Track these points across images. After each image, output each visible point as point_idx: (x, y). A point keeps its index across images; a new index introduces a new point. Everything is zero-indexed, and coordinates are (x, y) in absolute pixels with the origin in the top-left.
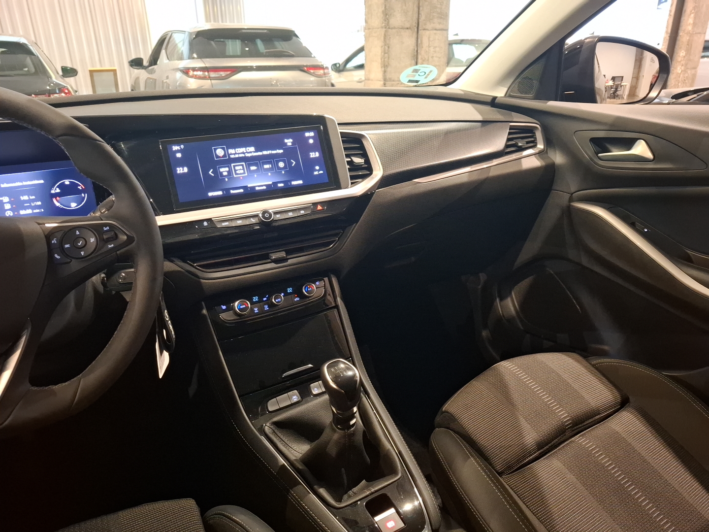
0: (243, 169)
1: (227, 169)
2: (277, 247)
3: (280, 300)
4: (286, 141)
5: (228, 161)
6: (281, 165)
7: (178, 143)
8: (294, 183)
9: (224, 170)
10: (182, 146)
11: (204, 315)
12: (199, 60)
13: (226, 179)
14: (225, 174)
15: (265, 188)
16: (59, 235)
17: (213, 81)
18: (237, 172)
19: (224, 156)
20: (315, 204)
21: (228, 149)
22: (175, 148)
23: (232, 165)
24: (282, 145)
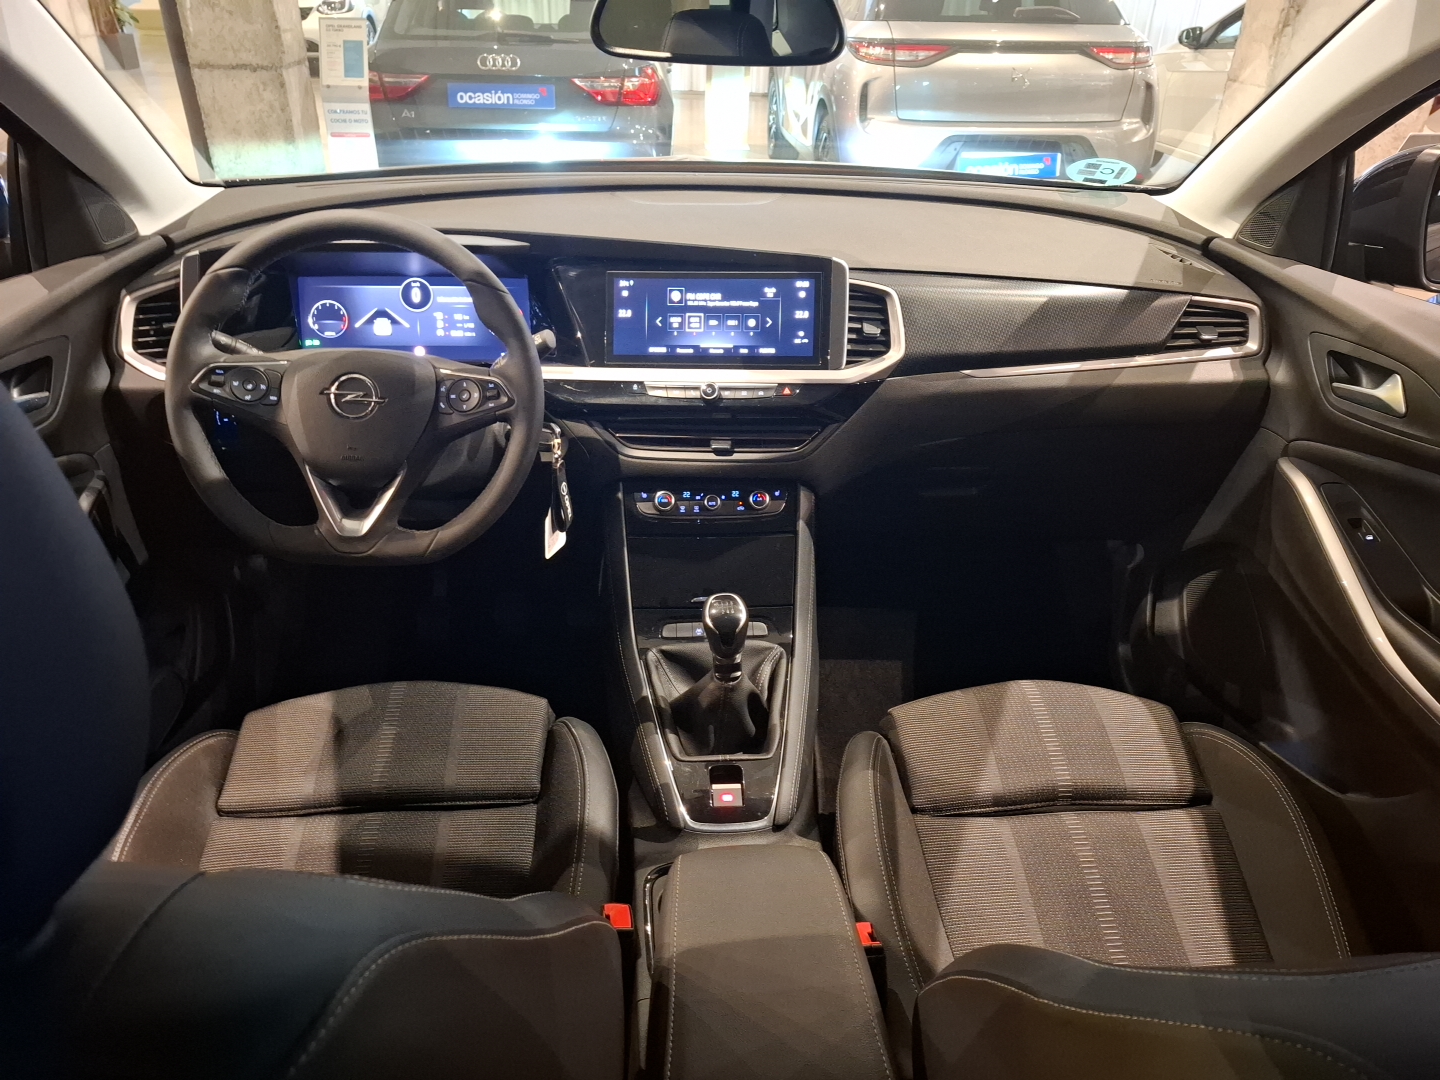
0: (700, 322)
1: (679, 319)
2: (720, 433)
3: (714, 503)
4: (766, 290)
5: (683, 309)
6: (752, 323)
7: (627, 277)
8: (764, 351)
9: (675, 321)
10: (632, 282)
11: (619, 500)
13: (675, 333)
14: (676, 325)
15: (721, 351)
16: (448, 383)
17: (899, 70)
18: (692, 325)
19: (680, 302)
20: (782, 386)
21: (687, 292)
22: (623, 283)
23: (688, 314)
24: (757, 295)
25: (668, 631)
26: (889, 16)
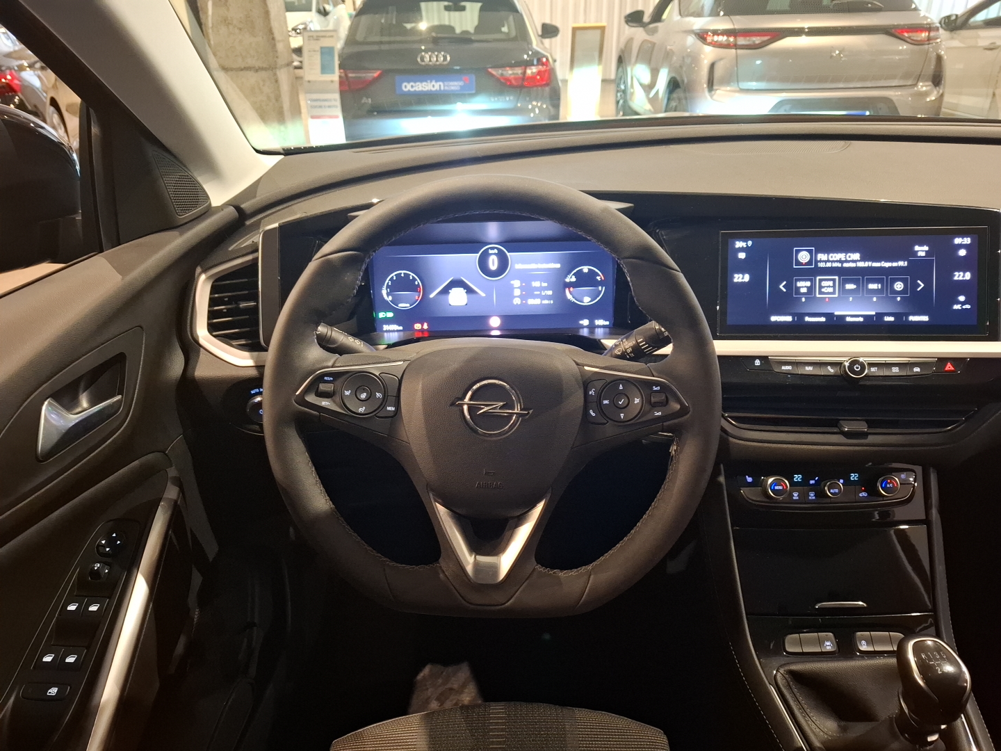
0: (834, 286)
1: (808, 284)
2: (853, 414)
3: (837, 491)
4: (917, 248)
5: (812, 272)
6: (899, 286)
7: (744, 238)
8: (912, 318)
9: (803, 285)
10: (750, 243)
11: (720, 484)
12: (727, 17)
13: (803, 300)
14: (804, 290)
15: (861, 319)
16: (600, 384)
17: (739, 51)
18: (823, 290)
19: (809, 263)
20: (942, 360)
21: (817, 252)
22: (739, 244)
23: (818, 278)
24: (908, 254)
25: (793, 644)
26: (729, 13)
